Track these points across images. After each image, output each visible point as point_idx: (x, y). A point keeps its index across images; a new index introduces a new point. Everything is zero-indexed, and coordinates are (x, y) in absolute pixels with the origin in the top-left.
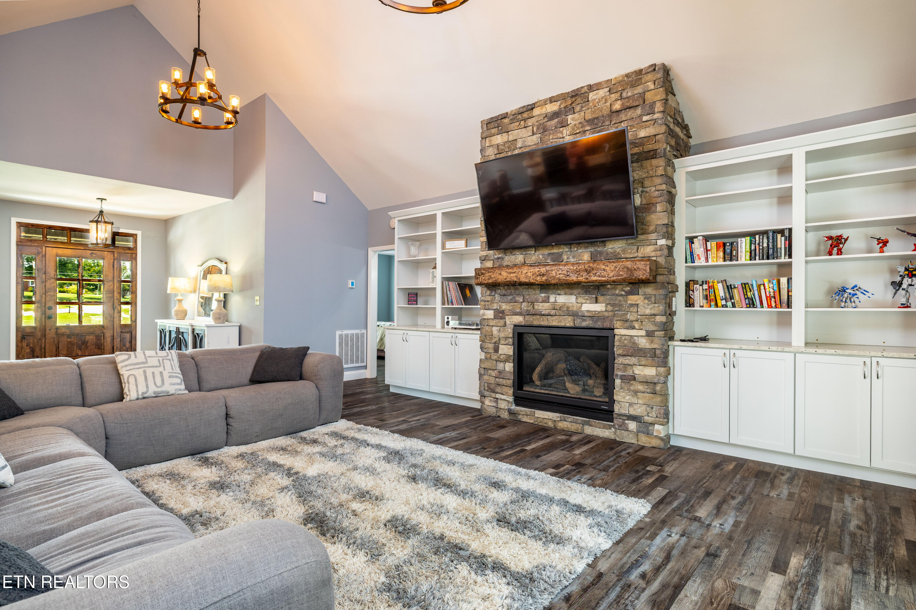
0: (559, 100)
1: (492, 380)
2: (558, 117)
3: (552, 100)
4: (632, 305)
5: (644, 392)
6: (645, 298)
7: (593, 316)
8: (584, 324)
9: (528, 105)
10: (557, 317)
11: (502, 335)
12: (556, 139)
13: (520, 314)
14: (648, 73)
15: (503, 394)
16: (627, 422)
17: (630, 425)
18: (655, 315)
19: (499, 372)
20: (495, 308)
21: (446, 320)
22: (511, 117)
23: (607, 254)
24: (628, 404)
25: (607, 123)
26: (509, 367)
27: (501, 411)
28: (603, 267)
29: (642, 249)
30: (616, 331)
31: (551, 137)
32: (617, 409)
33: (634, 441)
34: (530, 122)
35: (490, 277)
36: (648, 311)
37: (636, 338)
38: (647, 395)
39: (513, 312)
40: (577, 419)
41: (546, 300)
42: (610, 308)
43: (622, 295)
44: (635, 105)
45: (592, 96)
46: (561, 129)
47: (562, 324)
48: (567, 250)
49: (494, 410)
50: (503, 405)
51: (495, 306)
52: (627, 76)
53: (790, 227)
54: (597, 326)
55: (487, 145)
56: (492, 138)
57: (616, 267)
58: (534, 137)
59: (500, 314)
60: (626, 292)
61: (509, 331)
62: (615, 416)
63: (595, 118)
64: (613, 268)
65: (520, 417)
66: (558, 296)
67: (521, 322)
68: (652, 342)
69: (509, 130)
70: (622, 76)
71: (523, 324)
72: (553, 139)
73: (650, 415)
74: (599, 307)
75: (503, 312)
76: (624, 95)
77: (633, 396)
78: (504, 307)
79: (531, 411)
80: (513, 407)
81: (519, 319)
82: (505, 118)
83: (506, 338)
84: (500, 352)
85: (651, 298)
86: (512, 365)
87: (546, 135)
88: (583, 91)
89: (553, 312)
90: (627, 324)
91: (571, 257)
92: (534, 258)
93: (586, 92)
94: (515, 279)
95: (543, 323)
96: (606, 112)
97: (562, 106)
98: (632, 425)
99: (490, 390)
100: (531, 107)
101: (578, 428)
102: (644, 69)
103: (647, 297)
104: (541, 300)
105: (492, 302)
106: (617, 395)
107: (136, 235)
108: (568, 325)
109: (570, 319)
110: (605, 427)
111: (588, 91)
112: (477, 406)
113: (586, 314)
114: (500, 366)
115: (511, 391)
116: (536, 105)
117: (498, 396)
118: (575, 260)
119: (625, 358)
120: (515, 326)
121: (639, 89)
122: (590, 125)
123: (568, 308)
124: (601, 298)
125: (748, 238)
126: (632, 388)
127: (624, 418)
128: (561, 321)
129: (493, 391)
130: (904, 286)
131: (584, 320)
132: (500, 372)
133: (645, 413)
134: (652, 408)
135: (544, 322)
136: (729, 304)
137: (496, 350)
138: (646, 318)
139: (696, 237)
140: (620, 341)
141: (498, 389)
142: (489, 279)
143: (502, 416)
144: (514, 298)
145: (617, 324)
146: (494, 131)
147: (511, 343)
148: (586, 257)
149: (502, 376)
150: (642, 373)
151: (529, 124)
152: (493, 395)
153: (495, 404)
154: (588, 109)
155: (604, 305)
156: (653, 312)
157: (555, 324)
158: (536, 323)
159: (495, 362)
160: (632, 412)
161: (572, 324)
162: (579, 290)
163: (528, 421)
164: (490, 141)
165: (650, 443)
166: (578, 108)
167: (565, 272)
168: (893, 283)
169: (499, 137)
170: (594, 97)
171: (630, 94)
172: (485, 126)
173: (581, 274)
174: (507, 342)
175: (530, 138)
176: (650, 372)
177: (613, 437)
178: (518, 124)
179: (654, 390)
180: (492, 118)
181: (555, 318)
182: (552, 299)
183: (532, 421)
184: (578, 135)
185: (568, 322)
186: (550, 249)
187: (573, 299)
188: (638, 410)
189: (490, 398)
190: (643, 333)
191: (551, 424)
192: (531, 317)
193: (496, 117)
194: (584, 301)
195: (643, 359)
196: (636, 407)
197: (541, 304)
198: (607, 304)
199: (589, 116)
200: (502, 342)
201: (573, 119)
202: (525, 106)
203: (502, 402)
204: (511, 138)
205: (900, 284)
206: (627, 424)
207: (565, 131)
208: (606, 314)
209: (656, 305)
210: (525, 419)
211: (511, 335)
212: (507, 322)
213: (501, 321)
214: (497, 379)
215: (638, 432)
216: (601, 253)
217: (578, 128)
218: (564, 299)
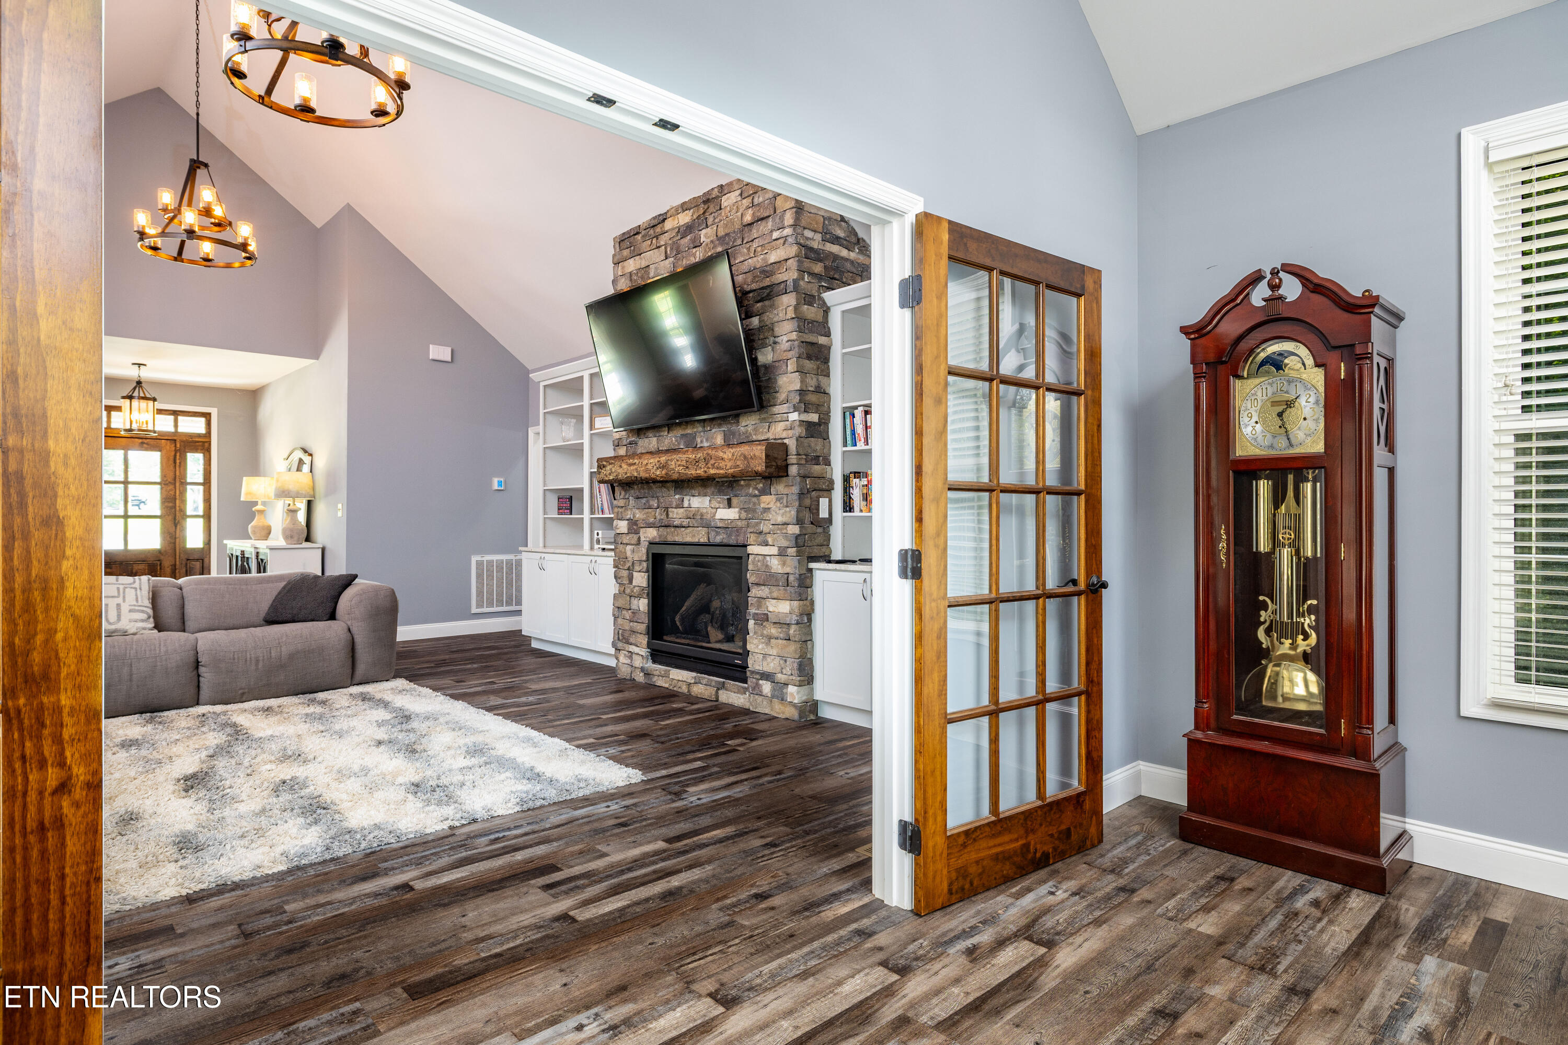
0: (691, 208)
1: (626, 625)
2: (690, 233)
3: (684, 207)
4: (764, 510)
5: (777, 638)
6: (777, 499)
7: (727, 527)
8: (718, 539)
9: (660, 215)
10: (691, 529)
11: (636, 557)
13: (654, 526)
15: (637, 646)
16: (761, 682)
17: (764, 687)
18: (787, 524)
19: (633, 613)
20: (629, 517)
22: (643, 232)
23: (742, 434)
24: (761, 657)
25: (739, 242)
26: (644, 604)
27: (636, 670)
29: (773, 428)
30: (750, 549)
31: (684, 262)
32: (751, 663)
33: (768, 710)
34: (662, 240)
36: (780, 519)
37: (768, 558)
38: (780, 641)
39: (647, 523)
40: (712, 681)
41: (680, 505)
42: (744, 515)
43: (755, 496)
44: (766, 215)
45: (724, 201)
46: (694, 250)
47: (697, 540)
48: (700, 429)
49: (629, 669)
50: (637, 662)
51: (629, 515)
54: (732, 542)
55: (620, 273)
56: (626, 263)
58: (667, 262)
59: (634, 527)
60: (759, 491)
61: (643, 552)
62: (748, 674)
63: (727, 235)
64: (730, 455)
65: (655, 679)
66: (692, 498)
67: (655, 538)
68: (784, 564)
69: (642, 251)
71: (657, 540)
73: (784, 671)
74: (732, 514)
75: (637, 523)
76: (756, 201)
77: (766, 644)
78: (639, 515)
79: (665, 671)
80: (650, 665)
81: (651, 534)
82: (638, 233)
83: (641, 561)
84: (634, 582)
85: (782, 498)
86: (646, 601)
87: (679, 259)
88: (714, 194)
89: (685, 523)
90: (761, 538)
91: (705, 440)
92: (667, 441)
93: (718, 196)
94: (636, 474)
95: (677, 539)
96: (737, 226)
97: (695, 217)
98: (767, 687)
99: (624, 640)
100: (662, 219)
101: (712, 694)
103: (779, 498)
104: (675, 504)
105: (624, 508)
106: (750, 643)
107: (209, 414)
108: (702, 540)
109: (703, 531)
110: (739, 691)
111: (720, 194)
112: (612, 663)
113: (720, 524)
114: (635, 603)
115: (644, 640)
116: (668, 215)
117: (632, 648)
118: (708, 444)
119: (758, 589)
120: (649, 543)
122: (721, 245)
123: (702, 515)
124: (734, 501)
126: (765, 632)
127: (758, 677)
128: (695, 536)
129: (628, 642)
131: (718, 534)
133: (779, 669)
134: (786, 661)
135: (678, 537)
137: (630, 580)
138: (779, 529)
139: (856, 408)
140: (753, 563)
141: (632, 638)
143: (636, 678)
144: (648, 501)
145: (752, 538)
146: (626, 253)
147: (645, 569)
148: (719, 440)
149: (636, 619)
150: (776, 610)
151: (662, 243)
152: (628, 647)
153: (629, 661)
154: (721, 221)
155: (737, 510)
156: (785, 519)
157: (689, 539)
158: (670, 539)
159: (628, 598)
160: (766, 667)
161: (706, 540)
162: (713, 489)
163: (663, 684)
164: (623, 268)
165: (783, 713)
166: (710, 220)
167: (684, 463)
169: (631, 261)
170: (726, 204)
172: (617, 245)
174: (641, 568)
175: (661, 264)
176: (784, 608)
177: (747, 706)
178: (649, 242)
179: (788, 634)
180: (624, 234)
181: (689, 530)
182: (686, 502)
183: (666, 685)
185: (700, 536)
186: (685, 429)
187: (707, 502)
188: (770, 666)
189: (624, 652)
190: (774, 550)
191: (684, 689)
192: (665, 529)
193: (628, 232)
194: (717, 505)
195: (774, 588)
196: (769, 660)
197: (675, 510)
198: (741, 509)
199: (721, 233)
200: (637, 568)
201: (705, 236)
202: (656, 217)
203: (636, 657)
204: (643, 264)
206: (761, 686)
207: (698, 253)
208: (739, 523)
209: (788, 509)
210: (660, 682)
211: (645, 558)
212: (641, 537)
213: (635, 536)
214: (631, 624)
215: (772, 696)
216: (733, 433)
217: (709, 249)
218: (698, 502)
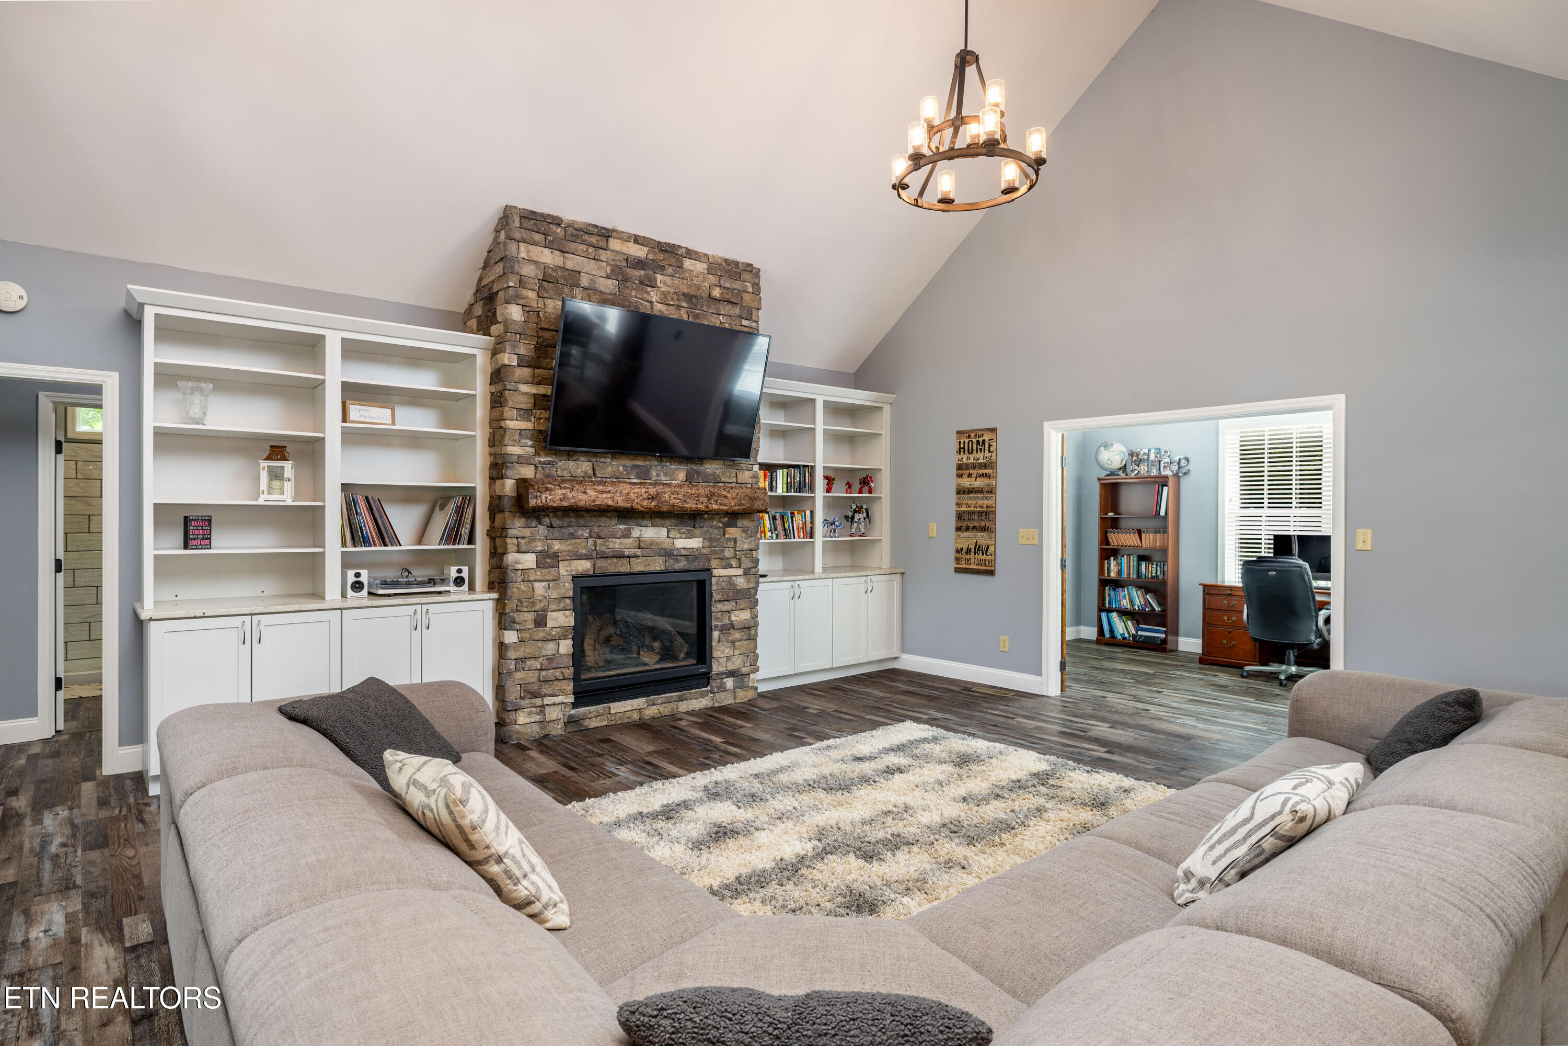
0: (647, 246)
1: (532, 677)
2: (643, 269)
3: (637, 240)
4: (729, 539)
5: (741, 640)
6: (743, 531)
7: (691, 555)
8: (678, 566)
9: (601, 227)
10: (643, 559)
11: (554, 594)
12: (640, 298)
13: (586, 557)
14: (746, 271)
15: (554, 696)
16: (724, 680)
17: (727, 684)
18: (751, 550)
19: (548, 659)
20: (539, 548)
21: (351, 578)
22: (570, 230)
23: (706, 475)
24: (725, 659)
25: (706, 309)
26: (566, 646)
27: (551, 724)
28: (725, 493)
29: (741, 475)
30: (716, 572)
31: (633, 293)
32: (716, 668)
33: (731, 701)
34: (603, 255)
35: (565, 497)
36: (746, 546)
37: (734, 578)
38: (742, 643)
39: (576, 555)
40: (671, 697)
41: (627, 535)
42: (707, 543)
43: (719, 529)
44: (735, 301)
45: (688, 264)
46: (649, 289)
47: (652, 568)
48: (656, 463)
49: (538, 727)
50: (553, 714)
51: (539, 546)
52: (726, 261)
53: (813, 464)
54: (693, 568)
56: (531, 248)
57: (737, 495)
58: (609, 282)
59: (548, 560)
60: (723, 524)
61: (567, 588)
62: (714, 677)
63: (693, 296)
65: (586, 722)
66: (644, 529)
67: (588, 570)
68: (748, 581)
69: (567, 250)
70: (720, 258)
71: (591, 573)
72: (637, 298)
73: (746, 665)
74: (695, 543)
75: (555, 556)
76: (723, 283)
77: (730, 647)
78: (557, 546)
79: (604, 708)
80: (574, 711)
81: (584, 566)
82: (559, 225)
83: (560, 599)
84: (550, 624)
85: (747, 530)
86: (570, 642)
87: (628, 287)
88: (680, 251)
89: (639, 552)
90: (724, 563)
91: (662, 474)
93: (682, 256)
95: (622, 569)
96: (704, 293)
97: (649, 256)
98: (729, 683)
99: (529, 696)
100: (606, 234)
101: (673, 709)
102: (742, 263)
103: (745, 531)
104: (619, 534)
105: (532, 539)
106: (716, 650)
108: (658, 568)
109: (661, 560)
110: (703, 695)
111: (685, 255)
113: (683, 552)
114: (550, 648)
115: (569, 686)
116: (614, 234)
117: (547, 701)
118: (667, 479)
119: (722, 604)
120: (574, 577)
121: (737, 285)
122: (687, 303)
123: (657, 545)
124: (697, 532)
125: (785, 471)
126: (730, 638)
127: (724, 676)
128: (649, 564)
129: (535, 695)
130: (856, 520)
131: (678, 561)
132: (550, 659)
133: (742, 665)
134: (748, 656)
135: (622, 566)
136: (774, 535)
137: (541, 622)
138: (744, 554)
140: (717, 583)
141: (547, 689)
142: (561, 500)
143: (553, 733)
144: (576, 531)
145: (714, 563)
146: (538, 237)
147: (572, 607)
148: (682, 476)
149: (554, 665)
150: (738, 619)
151: (602, 258)
152: (538, 702)
153: (538, 718)
154: (683, 278)
155: (701, 539)
156: (750, 547)
157: (640, 568)
158: (612, 569)
159: (540, 644)
160: (731, 667)
161: (663, 568)
162: (674, 521)
163: (599, 724)
164: (528, 251)
165: (745, 698)
166: (670, 270)
168: (846, 517)
169: (547, 251)
170: (691, 268)
171: (727, 285)
173: (701, 500)
174: (562, 605)
175: (602, 281)
176: (745, 615)
177: (710, 705)
178: (584, 247)
179: (750, 635)
180: (534, 213)
181: (640, 560)
182: (636, 532)
183: (605, 723)
184: (671, 307)
185: (658, 565)
187: (664, 531)
188: (735, 663)
189: (529, 710)
190: (740, 571)
191: (636, 716)
192: (605, 560)
193: (542, 215)
194: (679, 535)
195: (740, 602)
196: (734, 659)
197: (618, 541)
198: (704, 539)
199: (684, 289)
200: (553, 607)
201: (665, 283)
202: (597, 226)
203: (552, 708)
204: (570, 265)
205: (853, 518)
206: (725, 683)
207: (654, 296)
208: (704, 551)
209: (753, 539)
210: (593, 724)
211: (571, 594)
212: (561, 571)
213: (552, 570)
214: (544, 673)
215: (735, 688)
216: (698, 473)
217: (673, 299)
218: (651, 533)
